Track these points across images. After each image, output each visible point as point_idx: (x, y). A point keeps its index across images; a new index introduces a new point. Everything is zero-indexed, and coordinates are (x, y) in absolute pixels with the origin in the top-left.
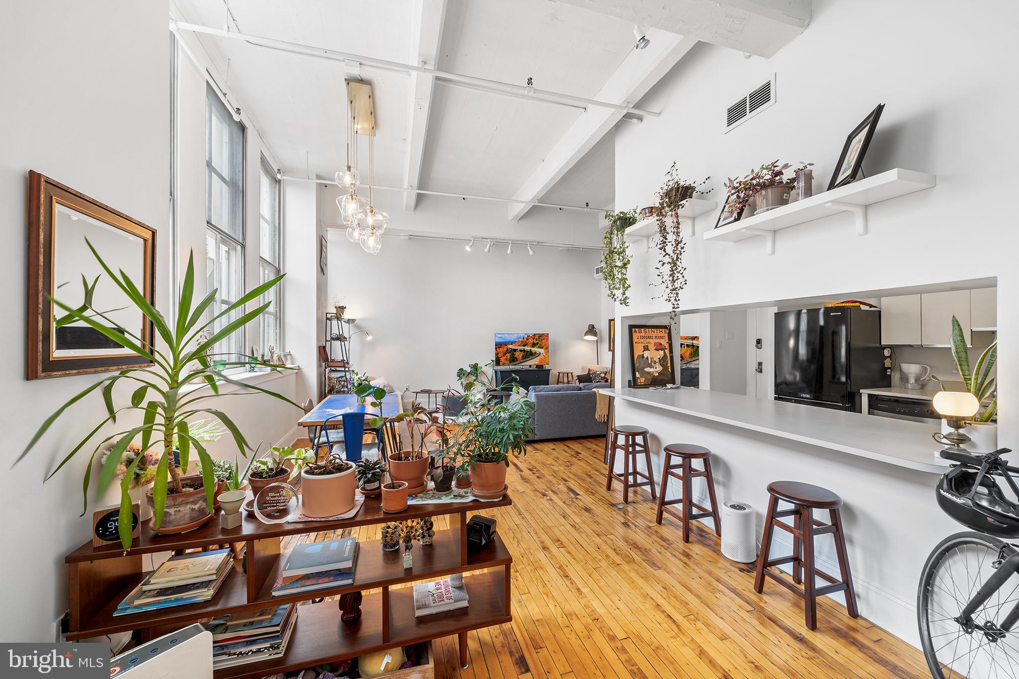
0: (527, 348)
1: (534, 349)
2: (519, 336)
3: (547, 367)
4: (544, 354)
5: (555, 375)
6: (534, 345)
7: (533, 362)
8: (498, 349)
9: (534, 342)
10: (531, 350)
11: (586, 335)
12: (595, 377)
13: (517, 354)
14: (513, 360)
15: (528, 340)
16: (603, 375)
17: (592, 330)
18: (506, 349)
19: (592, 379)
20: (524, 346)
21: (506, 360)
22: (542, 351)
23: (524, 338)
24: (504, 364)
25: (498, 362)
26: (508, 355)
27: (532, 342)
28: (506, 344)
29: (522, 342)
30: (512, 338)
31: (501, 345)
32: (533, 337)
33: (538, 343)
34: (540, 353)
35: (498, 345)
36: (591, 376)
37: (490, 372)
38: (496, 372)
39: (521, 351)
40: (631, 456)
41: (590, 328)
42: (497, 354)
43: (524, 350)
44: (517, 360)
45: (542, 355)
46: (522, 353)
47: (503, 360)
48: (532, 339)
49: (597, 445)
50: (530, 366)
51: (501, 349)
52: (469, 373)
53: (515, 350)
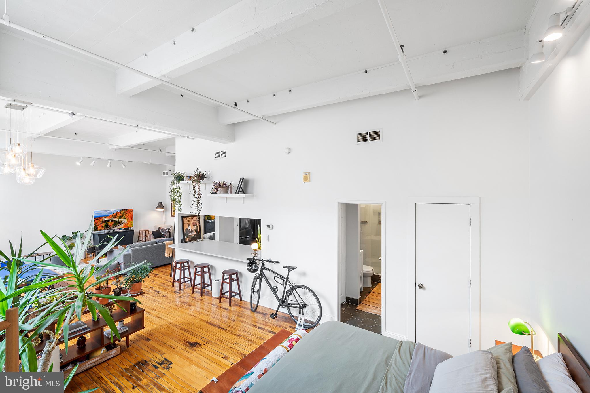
0: (116, 219)
1: (120, 220)
2: (110, 212)
3: (132, 229)
4: (127, 222)
5: (137, 232)
6: (120, 217)
7: (122, 226)
8: (96, 221)
9: (120, 215)
10: (118, 220)
11: (157, 208)
12: (163, 231)
13: (109, 223)
14: (107, 227)
15: (116, 214)
16: (167, 230)
17: (161, 205)
18: (101, 220)
19: (161, 233)
20: (114, 218)
21: (102, 227)
22: (125, 220)
23: (114, 213)
24: (100, 230)
25: (96, 229)
26: (104, 224)
27: (119, 215)
28: (101, 217)
29: (113, 216)
30: (106, 214)
31: (98, 218)
32: (120, 212)
33: (123, 216)
34: (124, 222)
35: (96, 218)
36: (160, 231)
37: (89, 236)
38: (94, 235)
39: (112, 221)
40: (182, 271)
41: (160, 204)
42: (95, 224)
43: (114, 221)
44: (109, 226)
45: (125, 222)
46: (113, 222)
47: (100, 227)
48: (119, 214)
49: (166, 269)
50: (120, 229)
51: (98, 221)
52: (71, 238)
53: (108, 221)
